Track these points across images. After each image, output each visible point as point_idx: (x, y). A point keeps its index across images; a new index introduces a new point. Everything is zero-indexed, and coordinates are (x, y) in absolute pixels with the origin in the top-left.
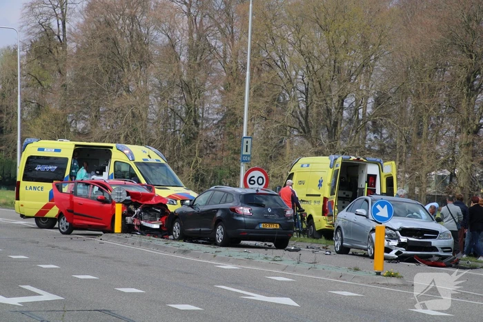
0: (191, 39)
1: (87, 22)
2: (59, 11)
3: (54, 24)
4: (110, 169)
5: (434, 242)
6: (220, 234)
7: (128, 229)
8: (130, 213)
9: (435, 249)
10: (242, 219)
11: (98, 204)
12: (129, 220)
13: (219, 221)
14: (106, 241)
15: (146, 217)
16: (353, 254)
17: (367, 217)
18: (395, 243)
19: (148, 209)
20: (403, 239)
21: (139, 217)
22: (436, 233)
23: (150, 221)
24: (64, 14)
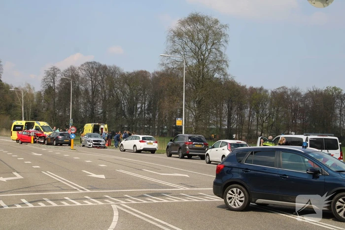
0: (92, 88)
1: (61, 84)
2: (52, 80)
3: (52, 84)
4: (34, 128)
5: (101, 143)
7: (35, 142)
8: (36, 138)
10: (60, 139)
12: (35, 140)
13: (54, 140)
14: (29, 145)
15: (40, 139)
18: (92, 144)
19: (40, 137)
20: (94, 143)
21: (38, 139)
22: (101, 141)
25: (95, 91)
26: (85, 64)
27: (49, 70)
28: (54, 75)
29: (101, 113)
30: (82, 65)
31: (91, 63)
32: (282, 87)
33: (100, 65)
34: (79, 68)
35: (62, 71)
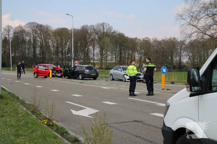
0: (33, 38)
1: (14, 36)
3: (7, 36)
6: (80, 77)
8: (53, 72)
9: (140, 78)
10: (86, 73)
11: (45, 70)
12: (53, 74)
13: (80, 74)
15: (57, 73)
16: (116, 80)
17: (121, 71)
19: (57, 71)
21: (55, 73)
22: (140, 74)
23: (58, 74)
24: (9, 34)
25: (35, 40)
26: (28, 23)
27: (5, 27)
28: (9, 31)
29: (39, 54)
30: (27, 24)
31: (32, 23)
32: (146, 38)
33: (38, 25)
34: (25, 26)
35: (14, 28)
